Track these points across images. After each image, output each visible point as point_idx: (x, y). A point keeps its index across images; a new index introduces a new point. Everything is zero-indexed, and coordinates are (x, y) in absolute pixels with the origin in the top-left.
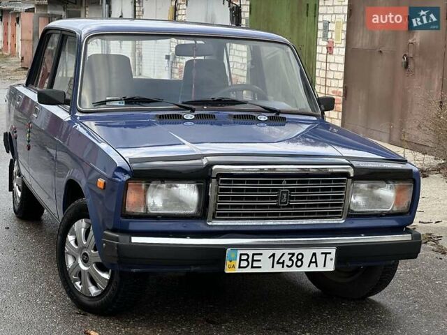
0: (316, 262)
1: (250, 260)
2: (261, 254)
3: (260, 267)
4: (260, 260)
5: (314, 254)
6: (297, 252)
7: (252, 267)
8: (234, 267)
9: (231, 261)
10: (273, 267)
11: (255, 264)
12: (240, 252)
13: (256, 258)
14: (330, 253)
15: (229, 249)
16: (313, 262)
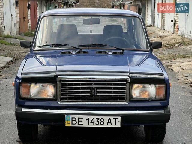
0: (111, 123)
1: (77, 120)
2: (82, 118)
3: (82, 124)
4: (82, 121)
5: (110, 119)
6: (100, 117)
7: (78, 124)
8: (69, 123)
9: (67, 121)
10: (89, 124)
11: (80, 123)
12: (72, 117)
13: (80, 120)
14: (118, 119)
15: (66, 115)
16: (109, 123)
